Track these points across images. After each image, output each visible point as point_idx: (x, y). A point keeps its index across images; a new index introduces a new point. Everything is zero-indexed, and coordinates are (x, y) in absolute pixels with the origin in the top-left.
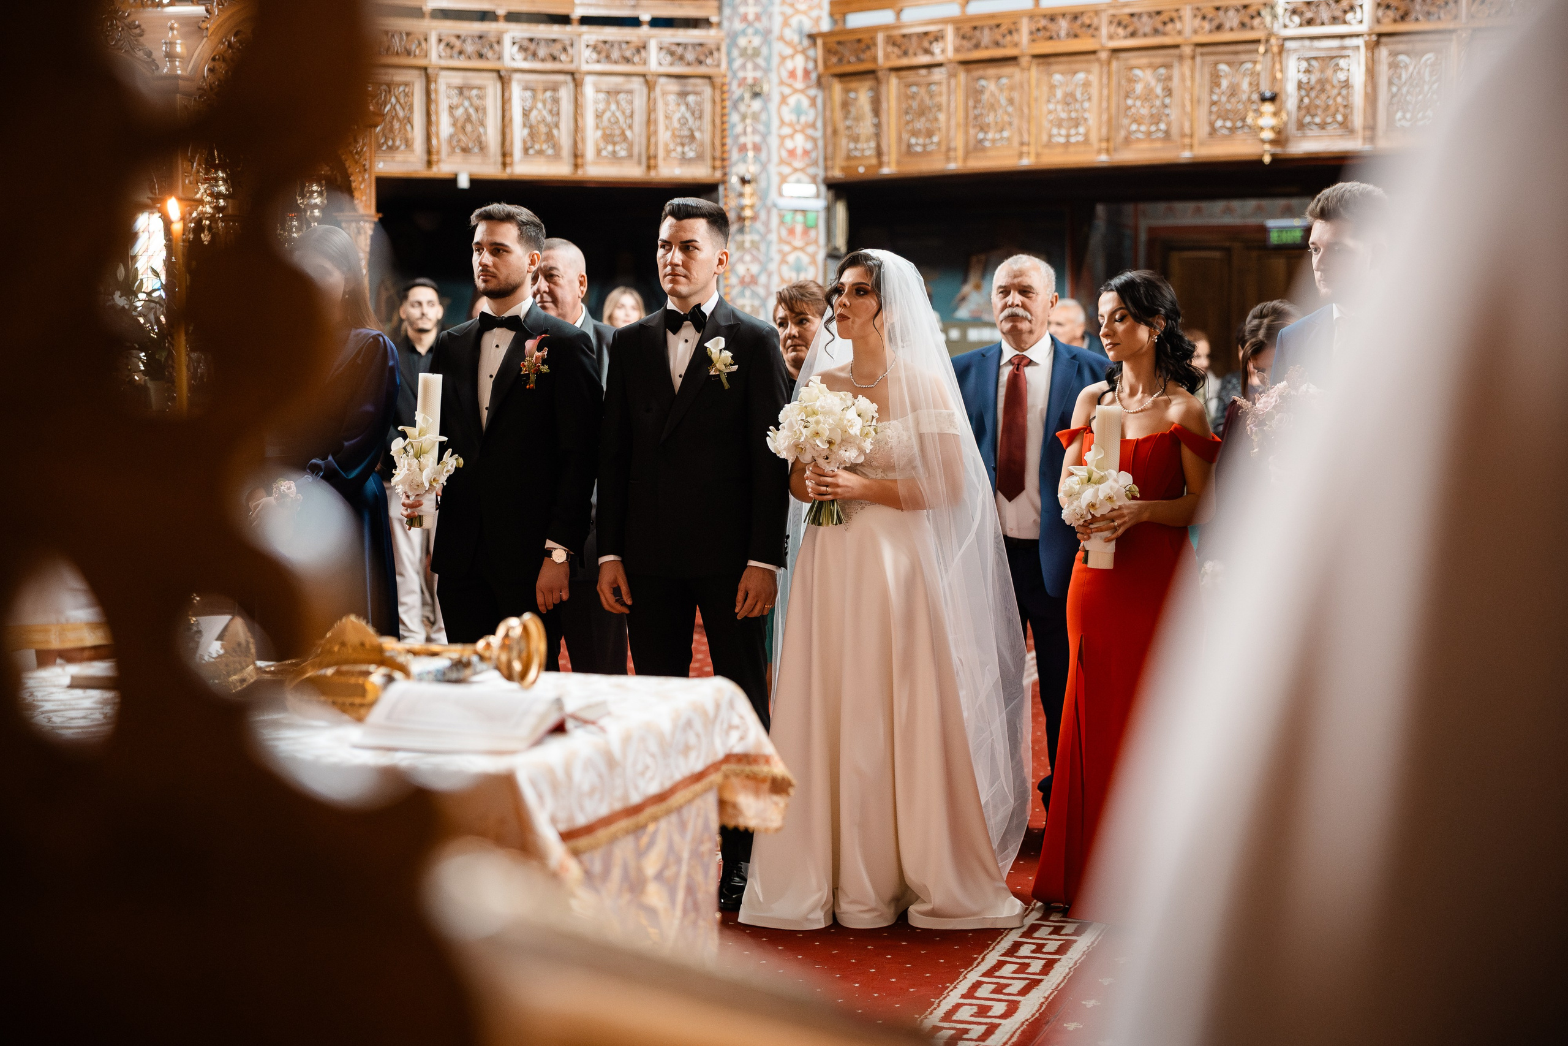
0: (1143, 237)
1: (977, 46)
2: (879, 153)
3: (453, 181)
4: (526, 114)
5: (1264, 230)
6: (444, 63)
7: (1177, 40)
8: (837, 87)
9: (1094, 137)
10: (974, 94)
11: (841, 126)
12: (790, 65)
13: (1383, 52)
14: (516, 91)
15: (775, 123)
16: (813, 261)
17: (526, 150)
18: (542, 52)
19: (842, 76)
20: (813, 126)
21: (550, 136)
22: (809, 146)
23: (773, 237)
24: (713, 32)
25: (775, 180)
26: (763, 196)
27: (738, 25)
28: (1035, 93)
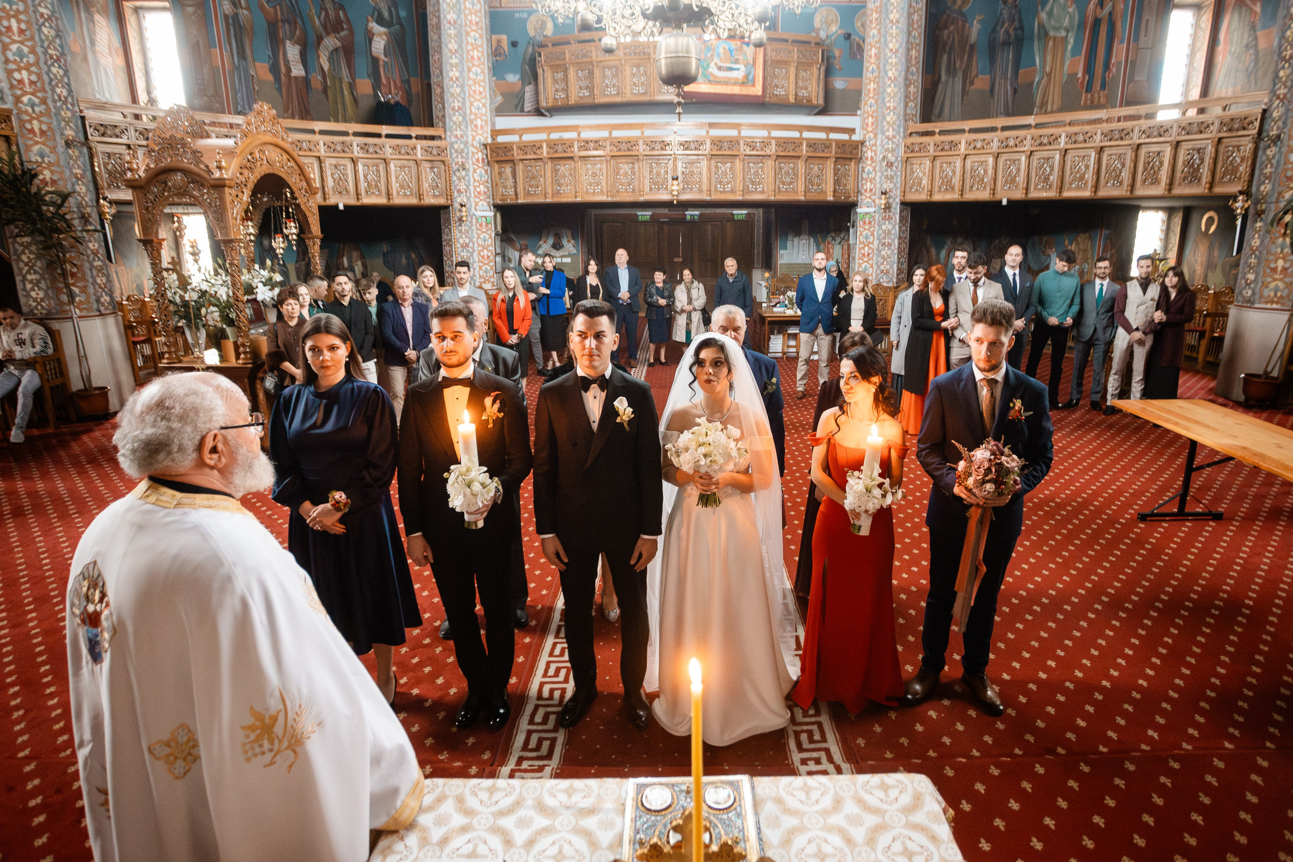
0: (593, 217)
1: (556, 152)
2: (516, 194)
3: (337, 206)
4: (365, 177)
5: (637, 216)
6: (327, 155)
7: (637, 153)
8: (496, 166)
9: (605, 190)
10: (555, 171)
11: (499, 182)
12: (476, 156)
13: (713, 162)
14: (360, 167)
15: (472, 180)
16: (490, 237)
17: (367, 192)
18: (371, 150)
19: (498, 162)
20: (487, 182)
21: (376, 186)
22: (486, 190)
23: (474, 227)
24: (443, 142)
25: (473, 204)
26: (468, 211)
27: (453, 139)
28: (581, 172)
